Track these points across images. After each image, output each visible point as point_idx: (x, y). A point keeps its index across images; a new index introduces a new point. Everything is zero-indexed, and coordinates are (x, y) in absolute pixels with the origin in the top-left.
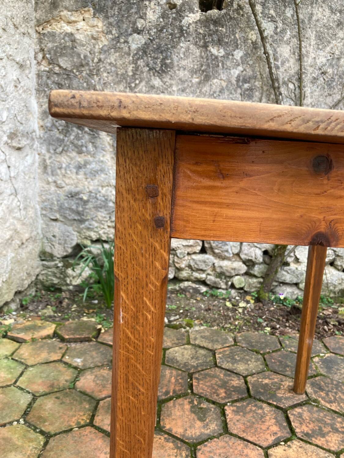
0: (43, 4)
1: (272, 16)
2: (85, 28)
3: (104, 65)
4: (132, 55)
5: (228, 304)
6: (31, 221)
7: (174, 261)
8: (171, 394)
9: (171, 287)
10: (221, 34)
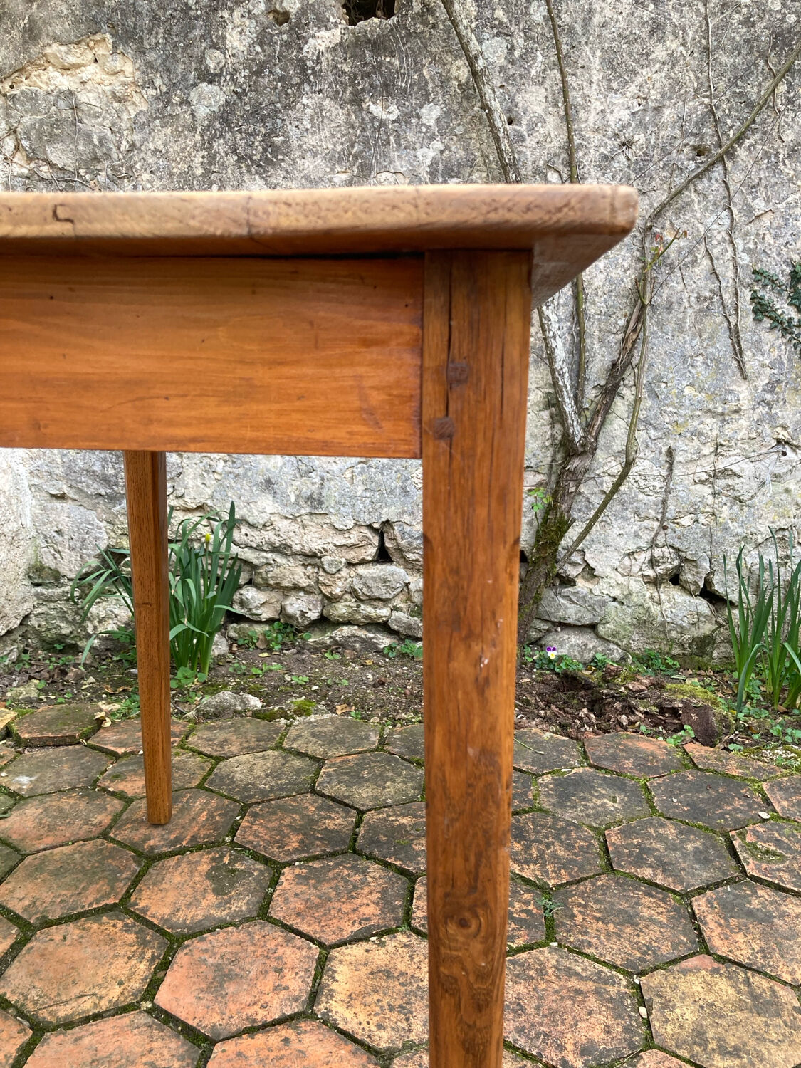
0: (9, 33)
1: (501, 23)
2: (97, 78)
3: (142, 155)
4: (199, 130)
7: (317, 582)
8: (184, 843)
9: (313, 638)
10: (390, 70)
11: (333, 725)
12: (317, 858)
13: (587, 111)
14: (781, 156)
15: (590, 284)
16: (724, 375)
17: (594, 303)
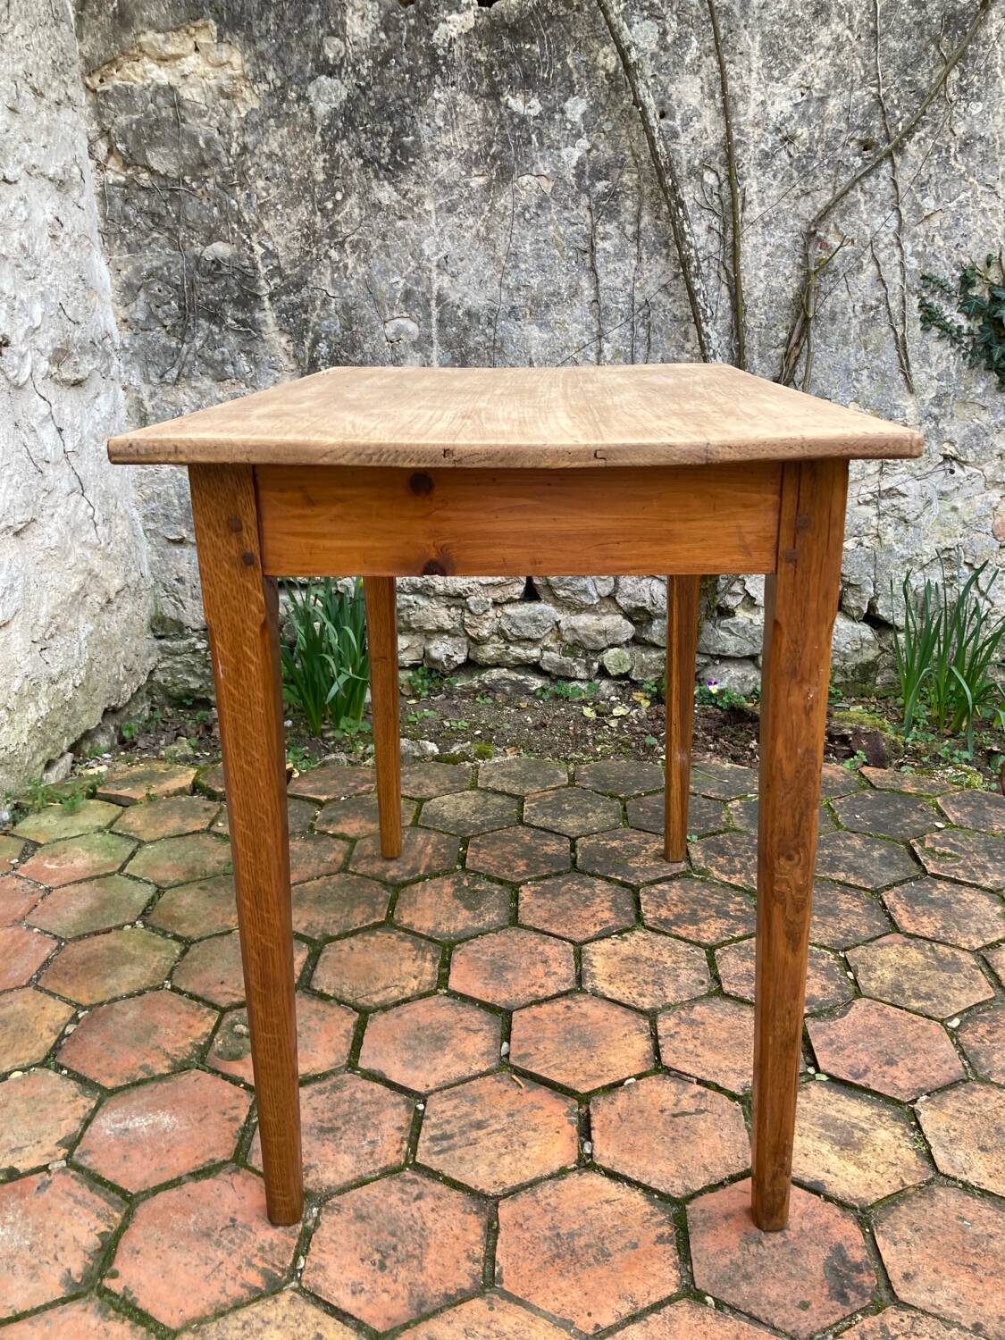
0: (96, 18)
2: (201, 70)
3: (256, 159)
4: (319, 129)
5: (588, 712)
6: (124, 548)
7: (463, 623)
8: (421, 872)
9: (460, 683)
10: (530, 58)
11: (519, 764)
12: (545, 877)
13: (746, 102)
14: (953, 150)
15: (749, 294)
16: (889, 389)
17: (753, 315)
